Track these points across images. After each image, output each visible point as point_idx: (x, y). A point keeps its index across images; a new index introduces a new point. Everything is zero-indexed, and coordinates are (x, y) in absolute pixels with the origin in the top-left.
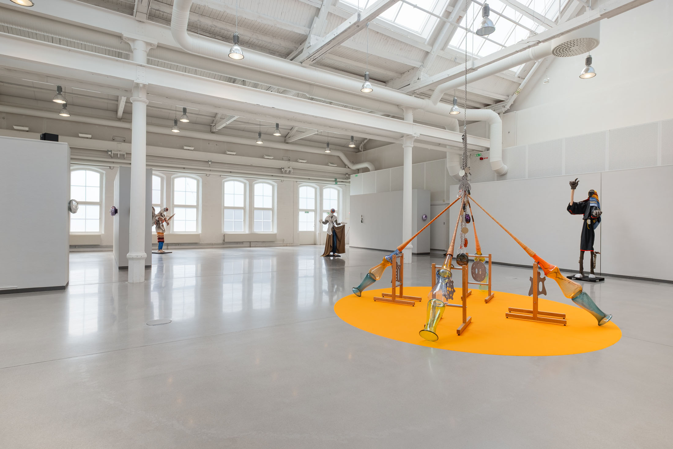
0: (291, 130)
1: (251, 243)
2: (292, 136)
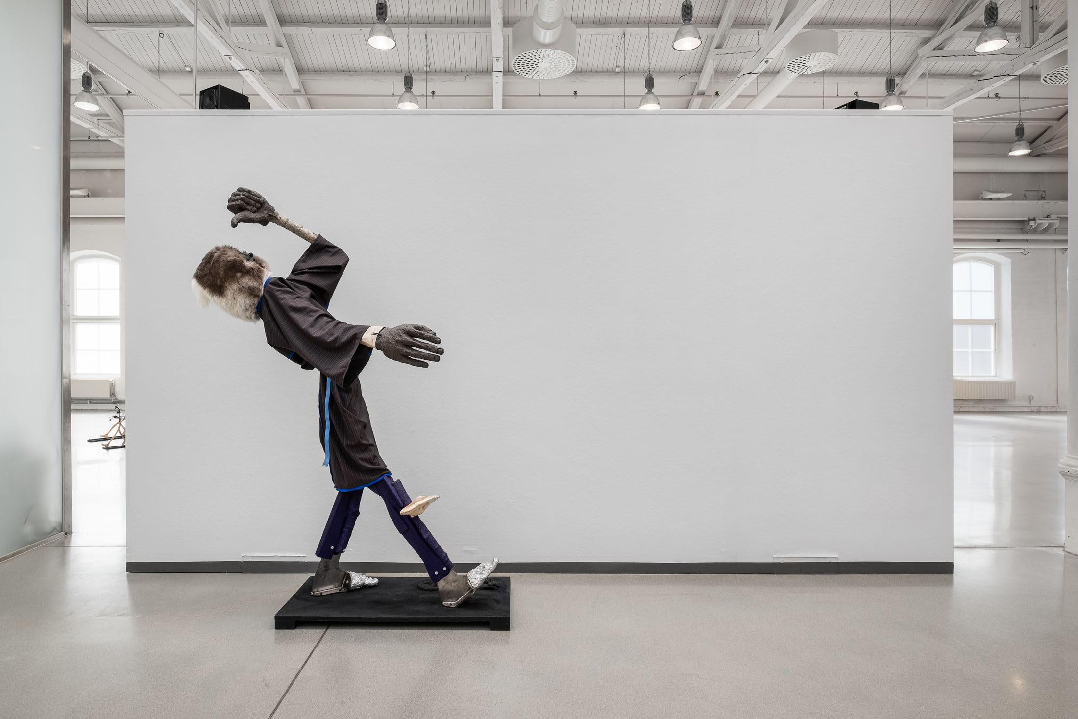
0: (1059, 119)
2: (1056, 137)
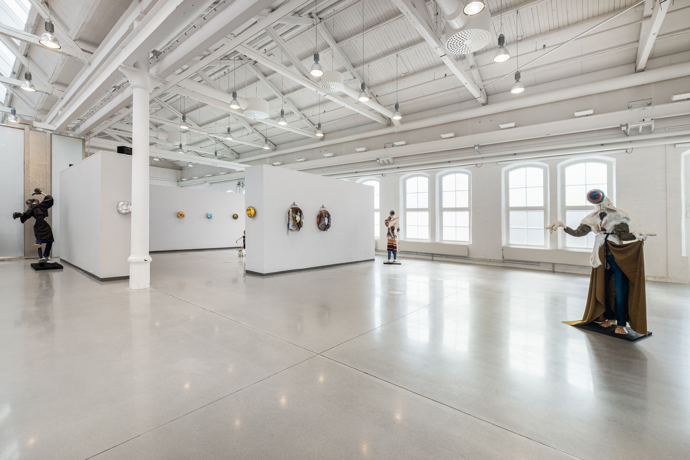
1: (556, 265)
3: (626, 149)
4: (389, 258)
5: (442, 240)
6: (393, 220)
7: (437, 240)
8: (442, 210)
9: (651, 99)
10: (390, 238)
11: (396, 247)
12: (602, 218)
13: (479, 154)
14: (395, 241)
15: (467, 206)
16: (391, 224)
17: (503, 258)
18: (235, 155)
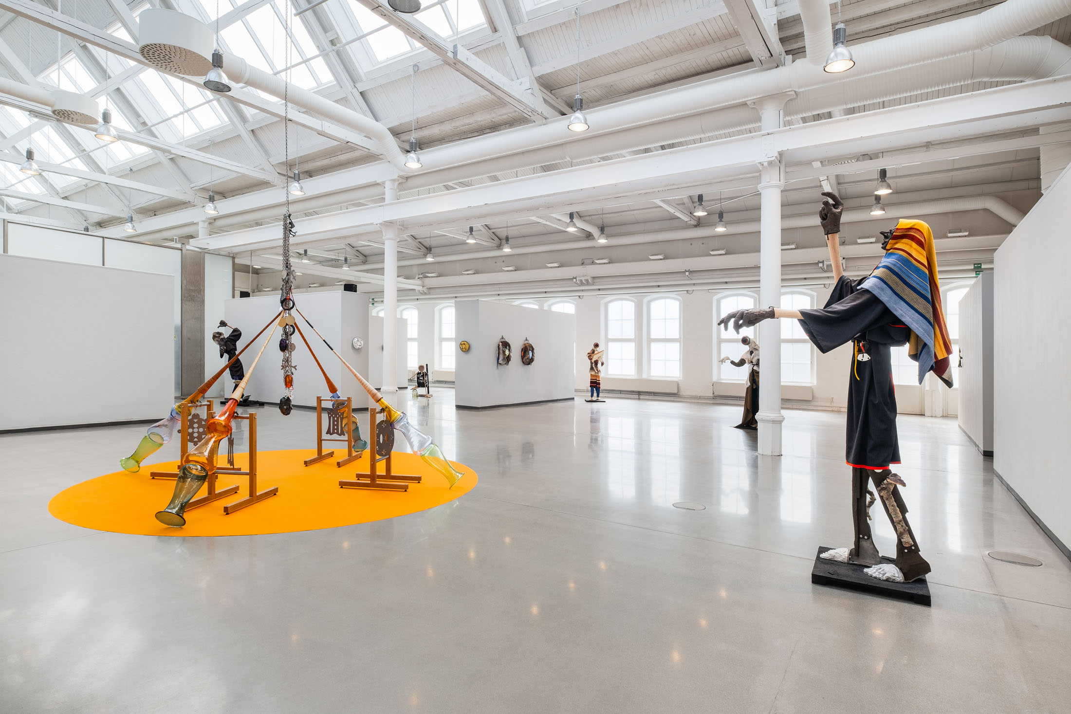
3: (824, 285)
4: (592, 396)
5: (650, 376)
6: (598, 353)
7: (645, 376)
8: (650, 340)
9: (845, 237)
10: (593, 373)
11: (599, 384)
12: (751, 355)
13: (688, 280)
14: (598, 376)
15: (677, 337)
16: (595, 358)
17: (713, 394)
18: (361, 257)
